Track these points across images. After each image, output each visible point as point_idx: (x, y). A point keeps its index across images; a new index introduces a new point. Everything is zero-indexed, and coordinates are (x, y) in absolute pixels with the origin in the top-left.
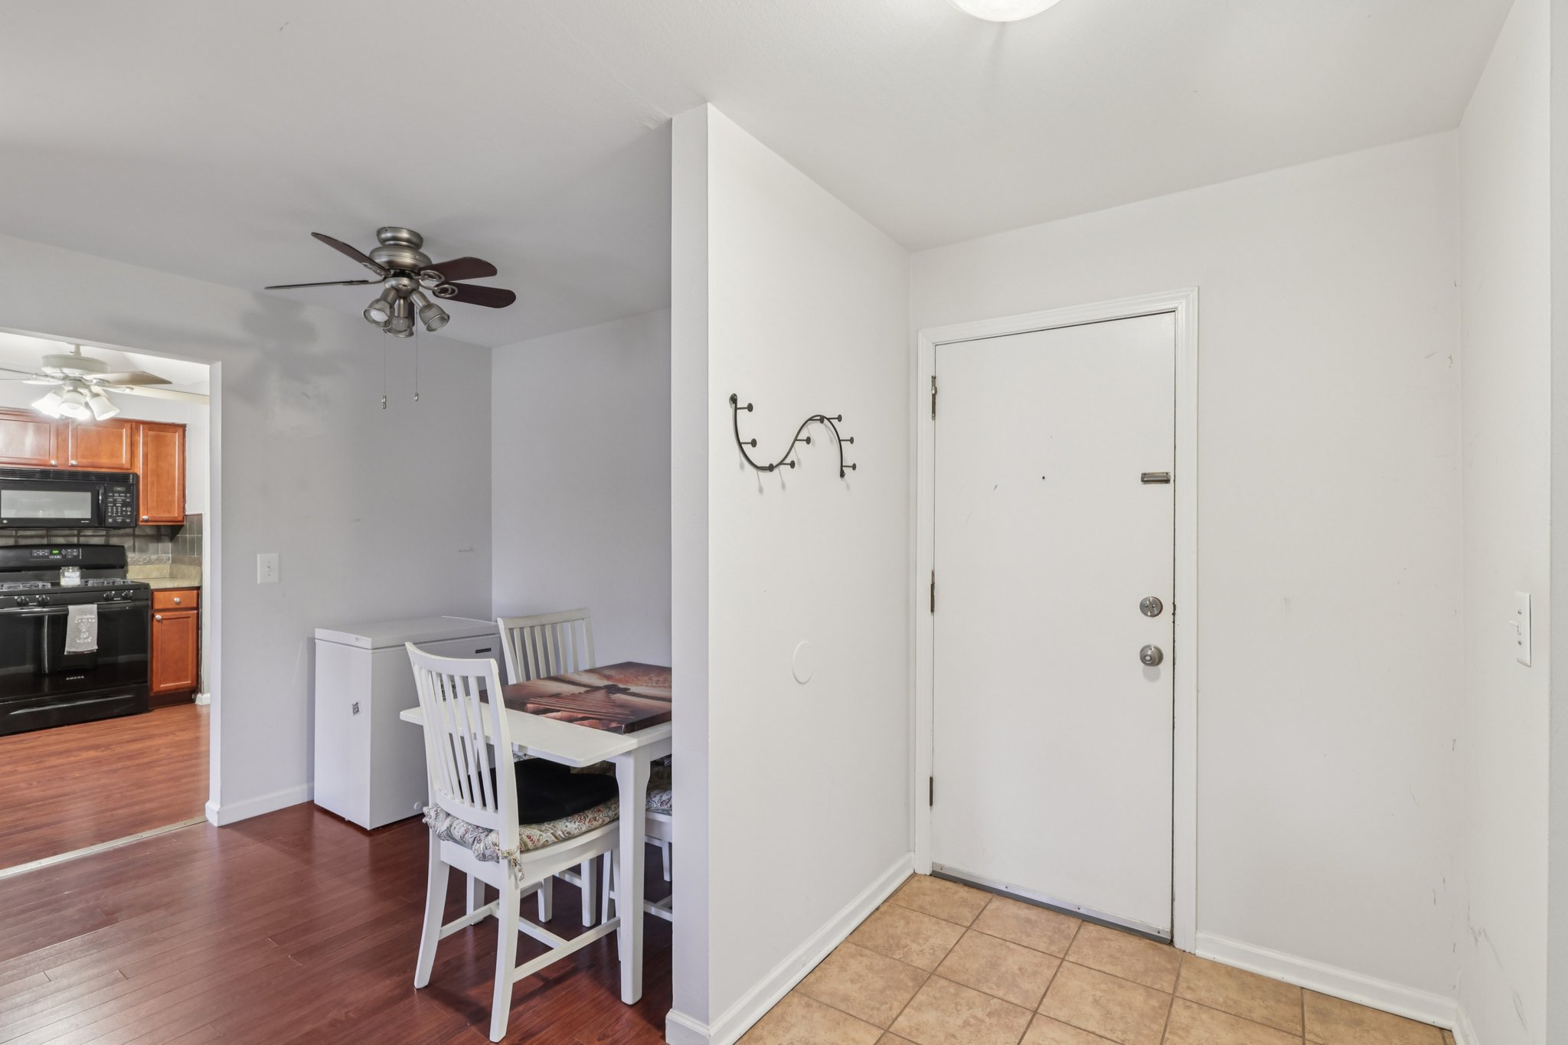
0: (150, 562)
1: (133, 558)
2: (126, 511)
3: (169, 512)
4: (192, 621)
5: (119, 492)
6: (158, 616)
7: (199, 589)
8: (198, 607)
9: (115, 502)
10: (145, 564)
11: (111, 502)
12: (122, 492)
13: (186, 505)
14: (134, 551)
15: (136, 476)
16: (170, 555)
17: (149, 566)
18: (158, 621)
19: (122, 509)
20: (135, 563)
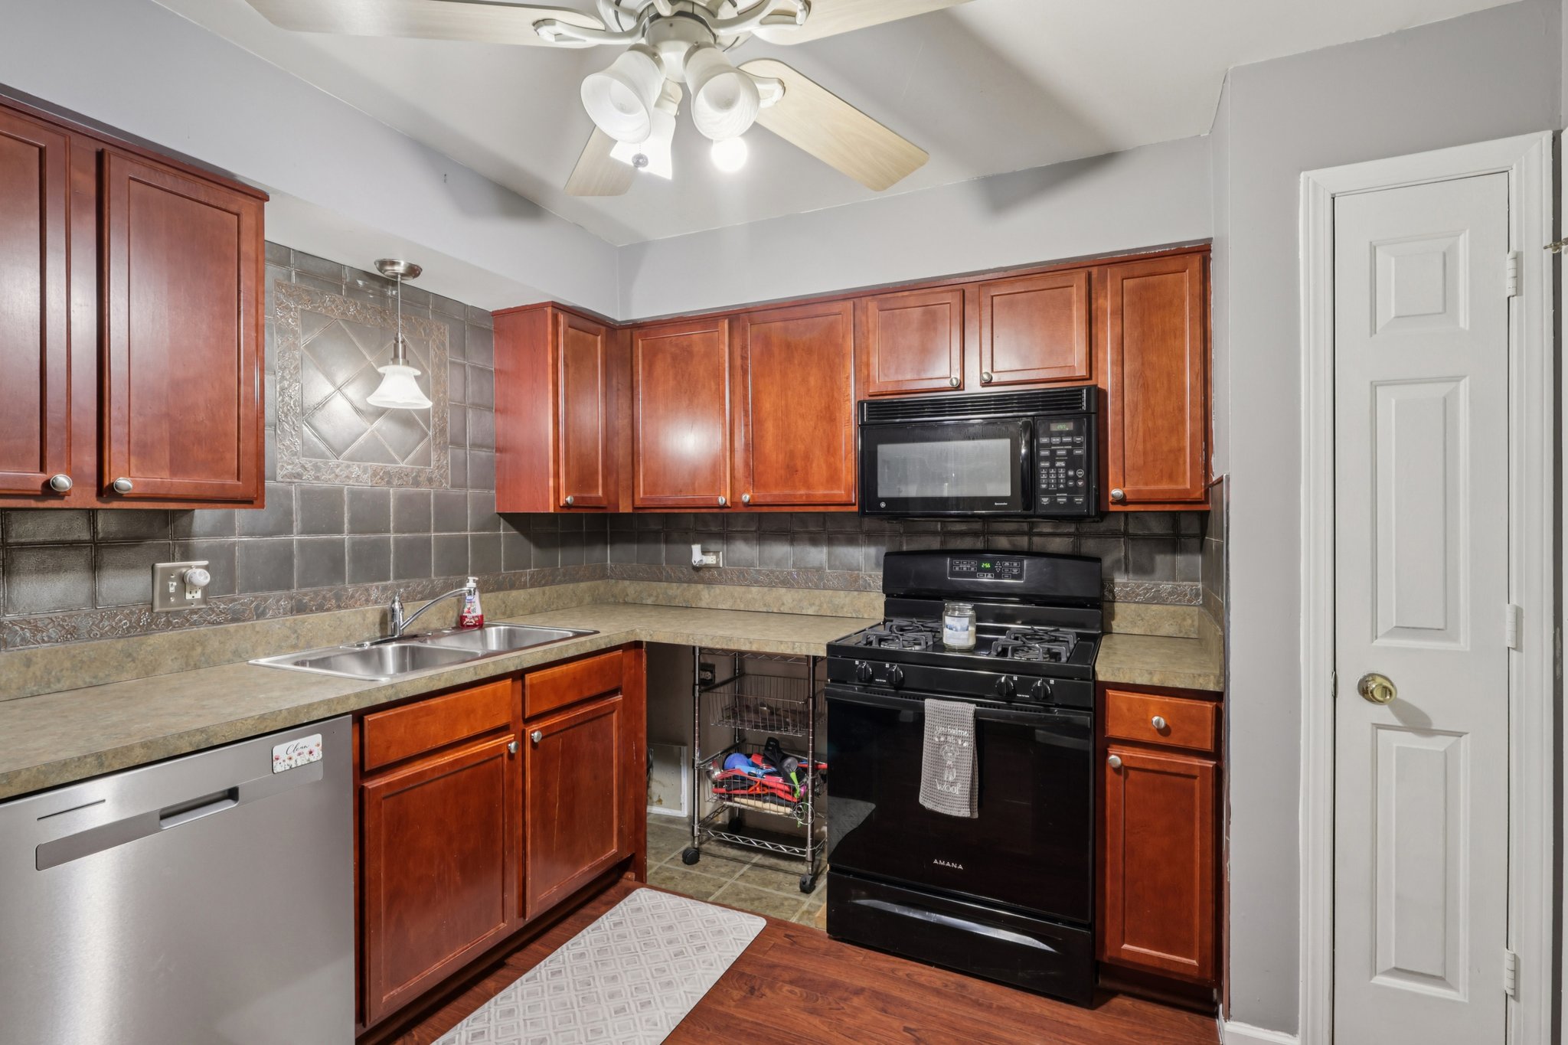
0: (1157, 599)
1: (1125, 585)
2: (1075, 478)
3: (1172, 478)
4: (1200, 789)
5: (1061, 434)
6: (1114, 759)
7: (1218, 698)
8: (1218, 753)
9: (1053, 458)
10: (1148, 602)
11: (1046, 459)
12: (1068, 434)
13: (1213, 460)
14: (1127, 571)
15: (1100, 395)
16: (1200, 586)
17: (1154, 607)
18: (1117, 770)
19: (1066, 473)
20: (1129, 598)
